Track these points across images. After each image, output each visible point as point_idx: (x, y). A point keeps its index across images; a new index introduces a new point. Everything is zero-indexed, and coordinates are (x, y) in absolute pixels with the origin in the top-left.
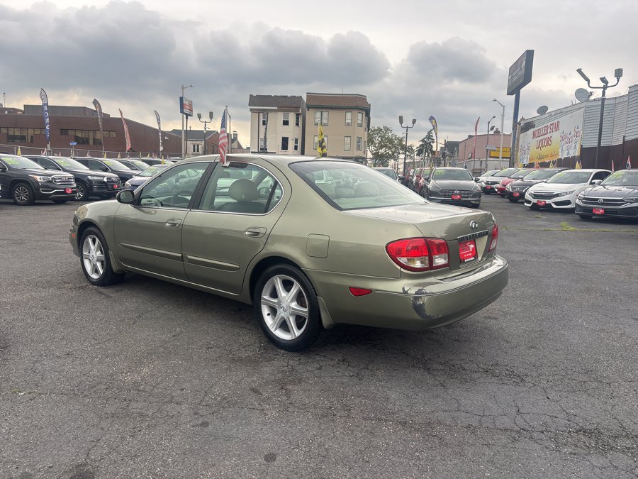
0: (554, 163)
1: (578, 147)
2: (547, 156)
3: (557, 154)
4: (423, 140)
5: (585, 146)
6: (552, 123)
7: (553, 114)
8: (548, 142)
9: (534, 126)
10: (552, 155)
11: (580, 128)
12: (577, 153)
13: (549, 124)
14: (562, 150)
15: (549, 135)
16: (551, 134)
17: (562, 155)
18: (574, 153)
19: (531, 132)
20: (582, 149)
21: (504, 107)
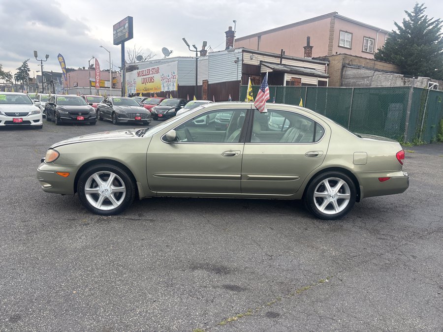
0: (157, 94)
1: (176, 85)
2: (151, 89)
3: (160, 88)
4: (20, 69)
5: (180, 85)
6: (153, 67)
7: (153, 62)
8: (151, 80)
9: (138, 69)
10: (156, 89)
11: (176, 74)
12: (175, 89)
13: (150, 68)
14: (163, 86)
15: (152, 76)
16: (153, 75)
17: (164, 89)
18: (173, 89)
19: (135, 72)
20: (179, 87)
21: (110, 52)
